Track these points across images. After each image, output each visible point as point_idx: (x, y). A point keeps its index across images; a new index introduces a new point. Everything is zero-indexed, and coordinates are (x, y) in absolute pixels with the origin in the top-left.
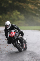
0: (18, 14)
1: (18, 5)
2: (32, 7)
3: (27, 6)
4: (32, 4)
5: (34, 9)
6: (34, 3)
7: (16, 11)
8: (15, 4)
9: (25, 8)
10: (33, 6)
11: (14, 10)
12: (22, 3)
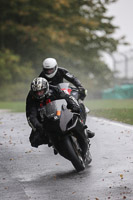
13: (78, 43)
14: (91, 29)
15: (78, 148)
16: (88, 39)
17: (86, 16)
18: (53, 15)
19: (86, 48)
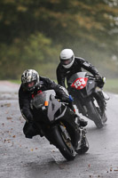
0: (46, 45)
1: (45, 17)
2: (87, 23)
3: (71, 21)
4: (88, 14)
5: (93, 28)
6: (93, 13)
7: (40, 35)
8: (37, 14)
9: (65, 25)
10: (88, 19)
11: (33, 32)
12: (57, 11)
13: (102, 29)
14: (114, 16)
15: (68, 137)
16: (112, 24)
17: (110, 5)
18: (81, 3)
19: (110, 33)
